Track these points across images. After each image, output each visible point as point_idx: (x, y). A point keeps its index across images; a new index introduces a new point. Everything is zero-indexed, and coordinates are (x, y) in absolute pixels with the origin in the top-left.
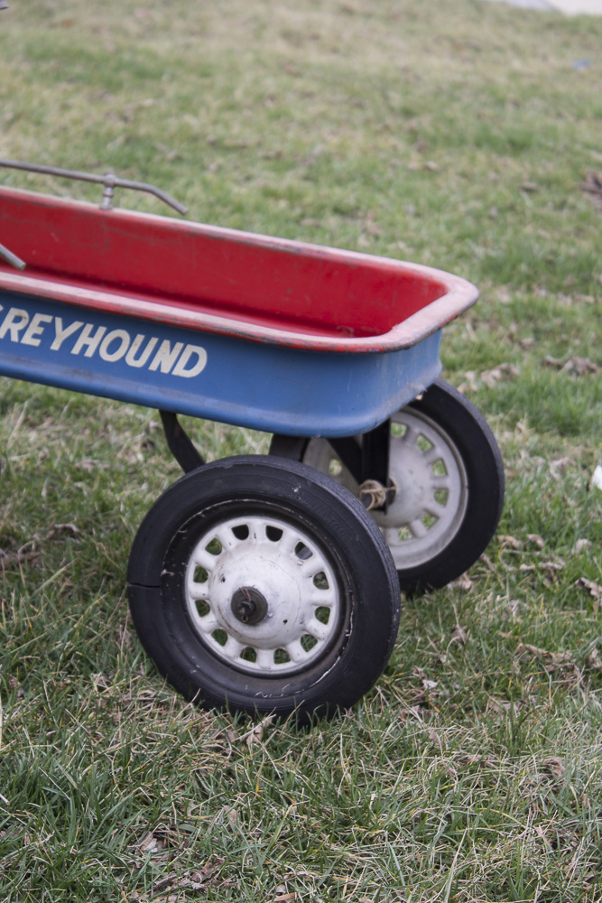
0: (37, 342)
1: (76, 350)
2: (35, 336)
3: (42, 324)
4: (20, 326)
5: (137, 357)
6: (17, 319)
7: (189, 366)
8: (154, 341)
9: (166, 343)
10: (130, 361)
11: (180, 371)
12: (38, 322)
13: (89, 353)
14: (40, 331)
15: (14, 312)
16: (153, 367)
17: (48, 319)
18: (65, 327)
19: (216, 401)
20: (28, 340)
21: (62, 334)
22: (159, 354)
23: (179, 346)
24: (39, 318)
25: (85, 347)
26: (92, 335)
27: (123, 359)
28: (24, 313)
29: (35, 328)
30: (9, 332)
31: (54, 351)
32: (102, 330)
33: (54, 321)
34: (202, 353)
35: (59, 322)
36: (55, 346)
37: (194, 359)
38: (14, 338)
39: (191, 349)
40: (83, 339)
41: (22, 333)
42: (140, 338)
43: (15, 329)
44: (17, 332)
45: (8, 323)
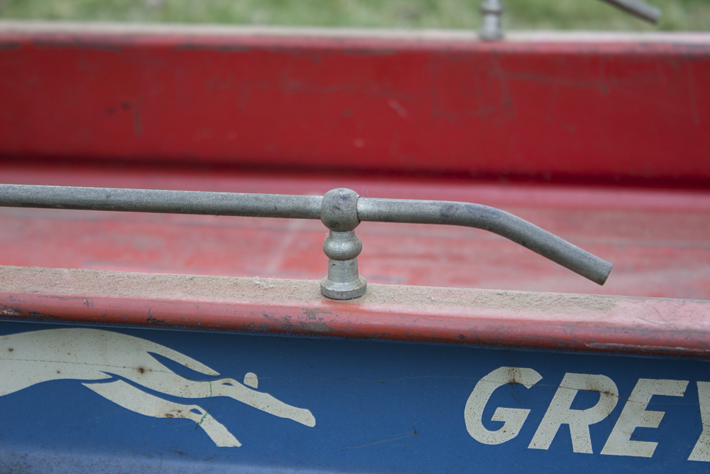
0: (647, 449)
2: (640, 434)
3: (656, 403)
4: (596, 414)
6: (585, 400)
12: (646, 400)
14: (654, 420)
15: (573, 383)
17: (675, 388)
20: (619, 444)
24: (645, 389)
28: (604, 383)
29: (638, 414)
30: (564, 431)
33: (692, 393)
36: (702, 452)
38: (582, 444)
41: (600, 432)
43: (581, 424)
44: (588, 430)
45: (559, 411)
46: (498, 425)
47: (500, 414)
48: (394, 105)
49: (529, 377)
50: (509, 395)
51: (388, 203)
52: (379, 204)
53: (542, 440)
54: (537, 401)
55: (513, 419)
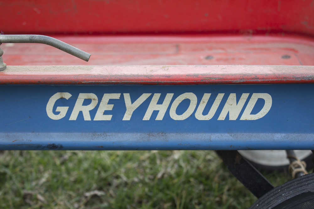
0: (109, 118)
1: (147, 117)
2: (106, 113)
3: (111, 102)
4: (91, 107)
5: (205, 112)
6: (87, 102)
7: (255, 111)
8: (220, 96)
9: (233, 96)
10: (199, 116)
11: (247, 116)
12: (107, 101)
13: (160, 117)
14: (110, 107)
15: (82, 97)
16: (222, 117)
17: (117, 96)
18: (133, 100)
19: (283, 135)
20: (100, 116)
21: (131, 107)
22: (226, 106)
23: (245, 96)
24: (107, 97)
25: (155, 113)
26: (160, 102)
27: (193, 115)
28: (93, 96)
29: (105, 106)
30: (81, 113)
31: (127, 122)
32: (169, 96)
33: (122, 97)
34: (268, 98)
35: (127, 97)
36: (127, 117)
37: (260, 104)
38: (87, 117)
39: (256, 97)
40: (153, 106)
41: (93, 113)
42: (206, 97)
43: (86, 111)
44: (89, 112)
45: (79, 106)
46: (58, 113)
47: (59, 109)
48: (35, 9)
49: (67, 96)
50: (61, 102)
51: (11, 36)
52: (7, 37)
53: (74, 117)
54: (71, 104)
55: (63, 110)
